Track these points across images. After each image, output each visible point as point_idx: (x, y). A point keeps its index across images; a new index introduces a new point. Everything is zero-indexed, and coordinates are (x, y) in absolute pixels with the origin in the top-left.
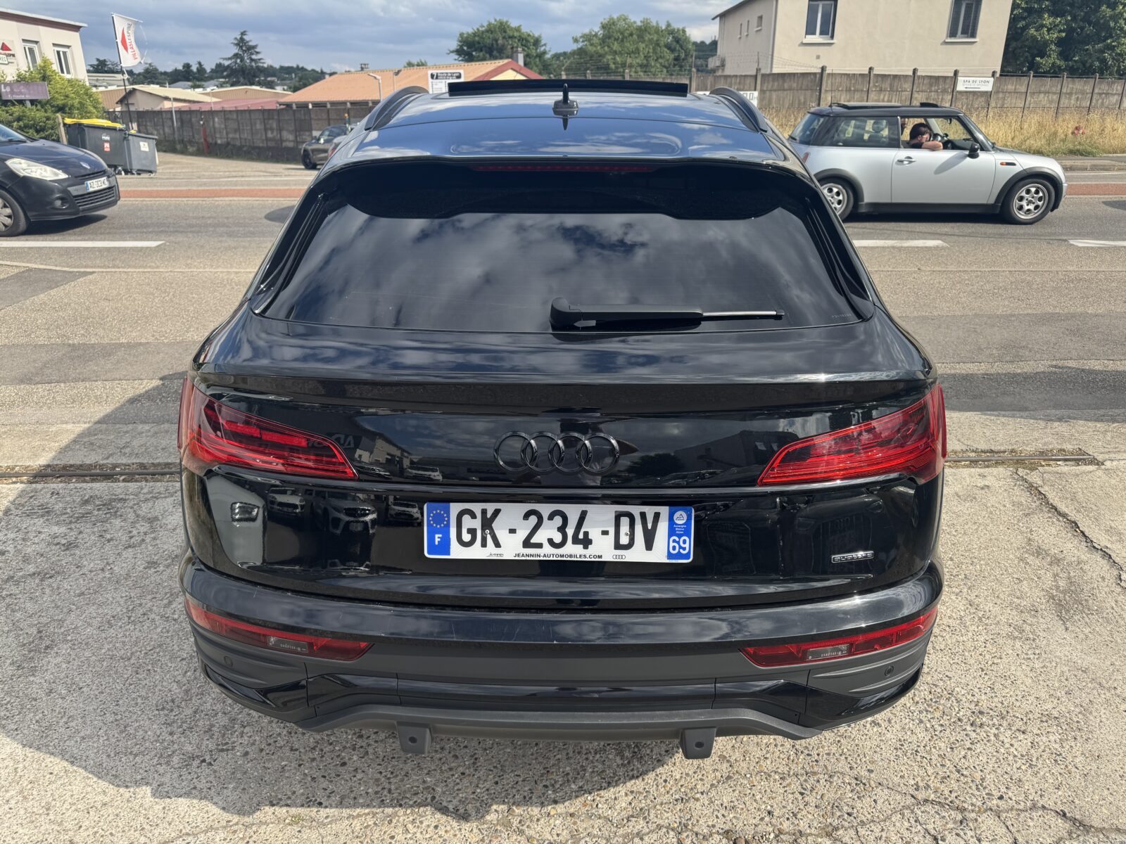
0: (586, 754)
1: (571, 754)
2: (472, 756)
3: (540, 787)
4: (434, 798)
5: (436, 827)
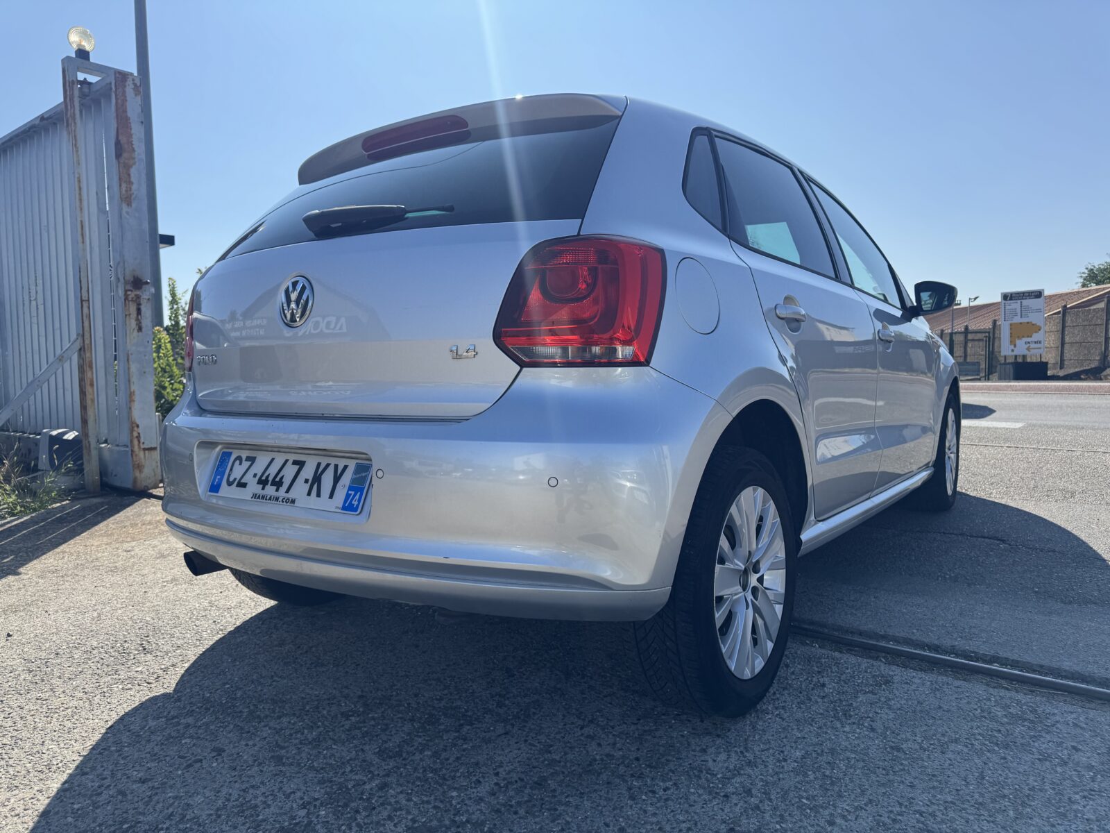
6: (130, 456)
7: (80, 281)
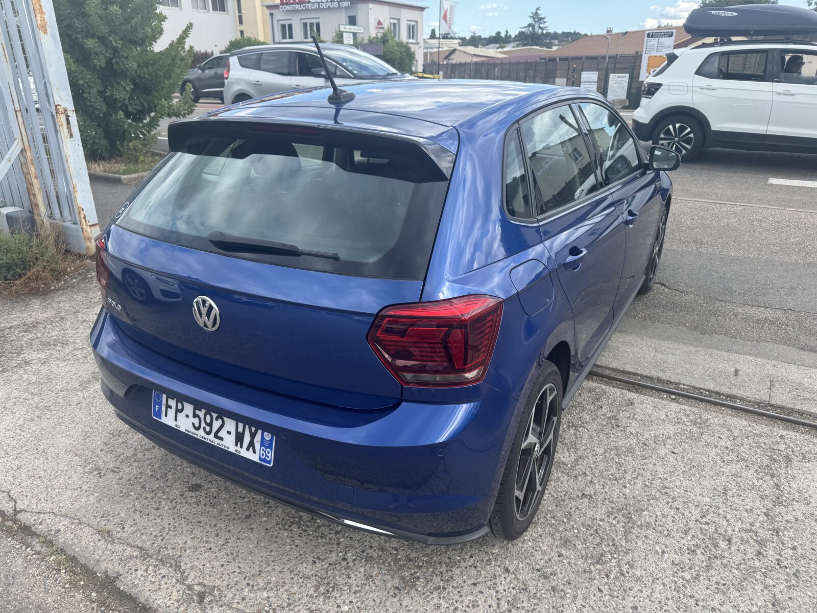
0: (296, 574)
1: (285, 570)
2: (226, 539)
3: (244, 583)
4: (181, 556)
5: (164, 577)
6: (81, 232)
7: (11, 95)
